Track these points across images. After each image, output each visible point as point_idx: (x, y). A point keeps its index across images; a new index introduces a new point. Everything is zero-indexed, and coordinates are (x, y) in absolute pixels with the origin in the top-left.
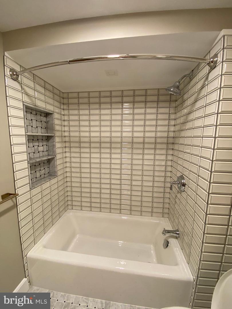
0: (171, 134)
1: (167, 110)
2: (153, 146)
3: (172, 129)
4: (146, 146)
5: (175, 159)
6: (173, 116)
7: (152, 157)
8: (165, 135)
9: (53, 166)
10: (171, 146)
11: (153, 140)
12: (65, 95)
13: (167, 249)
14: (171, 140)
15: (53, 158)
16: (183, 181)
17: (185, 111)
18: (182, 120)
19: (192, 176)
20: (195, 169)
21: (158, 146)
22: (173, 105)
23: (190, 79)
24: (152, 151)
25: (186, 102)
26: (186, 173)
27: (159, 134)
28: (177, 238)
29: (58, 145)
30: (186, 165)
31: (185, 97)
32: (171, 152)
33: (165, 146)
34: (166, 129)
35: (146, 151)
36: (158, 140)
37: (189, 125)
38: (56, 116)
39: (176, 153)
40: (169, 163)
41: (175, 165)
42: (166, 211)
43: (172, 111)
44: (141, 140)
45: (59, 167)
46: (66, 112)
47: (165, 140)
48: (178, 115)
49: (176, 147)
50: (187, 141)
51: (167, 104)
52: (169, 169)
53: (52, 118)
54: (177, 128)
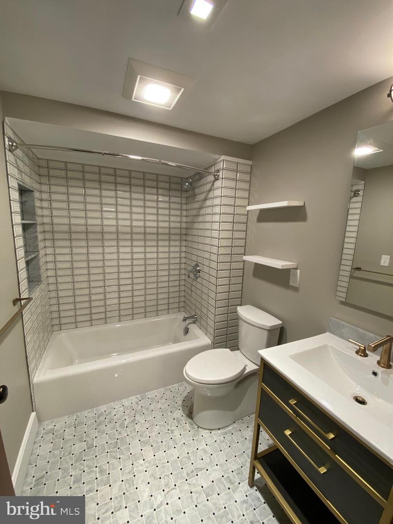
0: (184, 225)
1: (178, 200)
2: (167, 237)
3: (184, 219)
4: (160, 237)
5: (189, 250)
6: (184, 207)
7: (167, 249)
8: (178, 225)
9: (34, 268)
10: (184, 237)
11: (167, 231)
12: (44, 164)
13: (187, 336)
14: (184, 232)
15: (38, 255)
16: (198, 268)
17: (196, 205)
18: (194, 212)
19: (206, 262)
20: (207, 255)
21: (173, 237)
22: (185, 195)
24: (167, 243)
25: (197, 196)
26: (200, 260)
27: (172, 225)
28: (194, 323)
29: (40, 237)
30: (200, 253)
31: (197, 191)
32: (184, 243)
33: (178, 237)
34: (178, 219)
35: (160, 243)
36: (173, 231)
37: (201, 219)
38: (37, 195)
39: (189, 244)
40: (183, 255)
41: (189, 256)
42: (182, 304)
43: (184, 201)
44: (155, 231)
45: (43, 268)
46: (45, 188)
47: (178, 231)
48: (190, 206)
49: (190, 238)
50: (201, 233)
51: (178, 194)
52: (183, 260)
53: (33, 197)
54: (190, 219)
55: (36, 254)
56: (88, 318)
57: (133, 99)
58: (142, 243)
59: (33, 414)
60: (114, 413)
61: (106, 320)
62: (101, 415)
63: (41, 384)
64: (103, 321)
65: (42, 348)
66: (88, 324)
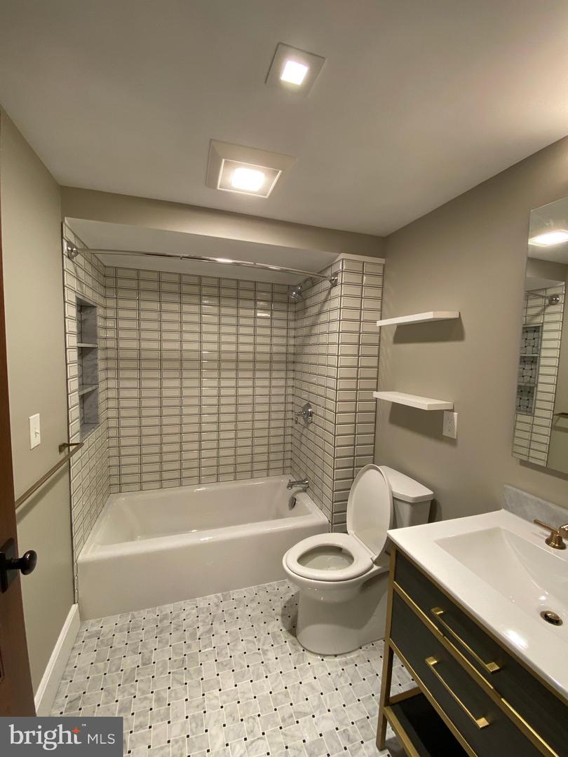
0: (291, 350)
1: (283, 315)
2: (267, 366)
3: (292, 341)
4: (258, 366)
5: (297, 384)
6: (292, 324)
7: (266, 383)
8: (283, 349)
9: (91, 406)
10: (291, 366)
11: (267, 357)
12: (111, 272)
13: (293, 510)
14: (291, 358)
15: (96, 389)
16: (309, 410)
17: (307, 322)
18: (305, 331)
19: (320, 401)
20: (321, 391)
21: (275, 366)
22: (292, 308)
23: (313, 283)
24: (267, 374)
25: (309, 310)
26: (313, 398)
27: (275, 349)
28: (305, 490)
29: (101, 365)
30: (313, 388)
31: (308, 302)
32: (291, 375)
33: (283, 366)
34: (284, 341)
35: (258, 374)
36: (275, 358)
37: (313, 340)
38: (100, 311)
39: (298, 376)
40: (290, 391)
41: (298, 392)
42: (288, 463)
43: (291, 316)
44: (251, 357)
45: (102, 406)
46: (111, 303)
47: (283, 358)
48: (299, 323)
49: (298, 367)
50: (313, 359)
51: (284, 307)
52: (290, 399)
53: (95, 314)
54: (299, 341)
55: (94, 387)
56: (157, 477)
57: (218, 188)
58: (233, 374)
59: (74, 607)
60: (183, 616)
61: (180, 481)
62: (165, 617)
63: (89, 565)
64: (177, 482)
65: (93, 516)
66: (157, 485)
